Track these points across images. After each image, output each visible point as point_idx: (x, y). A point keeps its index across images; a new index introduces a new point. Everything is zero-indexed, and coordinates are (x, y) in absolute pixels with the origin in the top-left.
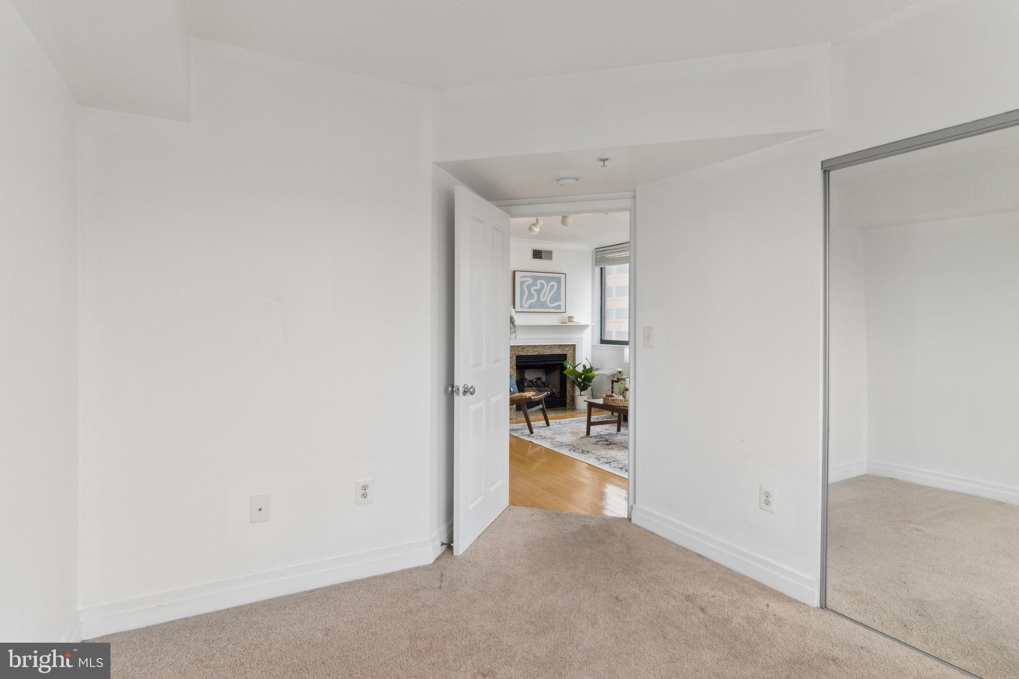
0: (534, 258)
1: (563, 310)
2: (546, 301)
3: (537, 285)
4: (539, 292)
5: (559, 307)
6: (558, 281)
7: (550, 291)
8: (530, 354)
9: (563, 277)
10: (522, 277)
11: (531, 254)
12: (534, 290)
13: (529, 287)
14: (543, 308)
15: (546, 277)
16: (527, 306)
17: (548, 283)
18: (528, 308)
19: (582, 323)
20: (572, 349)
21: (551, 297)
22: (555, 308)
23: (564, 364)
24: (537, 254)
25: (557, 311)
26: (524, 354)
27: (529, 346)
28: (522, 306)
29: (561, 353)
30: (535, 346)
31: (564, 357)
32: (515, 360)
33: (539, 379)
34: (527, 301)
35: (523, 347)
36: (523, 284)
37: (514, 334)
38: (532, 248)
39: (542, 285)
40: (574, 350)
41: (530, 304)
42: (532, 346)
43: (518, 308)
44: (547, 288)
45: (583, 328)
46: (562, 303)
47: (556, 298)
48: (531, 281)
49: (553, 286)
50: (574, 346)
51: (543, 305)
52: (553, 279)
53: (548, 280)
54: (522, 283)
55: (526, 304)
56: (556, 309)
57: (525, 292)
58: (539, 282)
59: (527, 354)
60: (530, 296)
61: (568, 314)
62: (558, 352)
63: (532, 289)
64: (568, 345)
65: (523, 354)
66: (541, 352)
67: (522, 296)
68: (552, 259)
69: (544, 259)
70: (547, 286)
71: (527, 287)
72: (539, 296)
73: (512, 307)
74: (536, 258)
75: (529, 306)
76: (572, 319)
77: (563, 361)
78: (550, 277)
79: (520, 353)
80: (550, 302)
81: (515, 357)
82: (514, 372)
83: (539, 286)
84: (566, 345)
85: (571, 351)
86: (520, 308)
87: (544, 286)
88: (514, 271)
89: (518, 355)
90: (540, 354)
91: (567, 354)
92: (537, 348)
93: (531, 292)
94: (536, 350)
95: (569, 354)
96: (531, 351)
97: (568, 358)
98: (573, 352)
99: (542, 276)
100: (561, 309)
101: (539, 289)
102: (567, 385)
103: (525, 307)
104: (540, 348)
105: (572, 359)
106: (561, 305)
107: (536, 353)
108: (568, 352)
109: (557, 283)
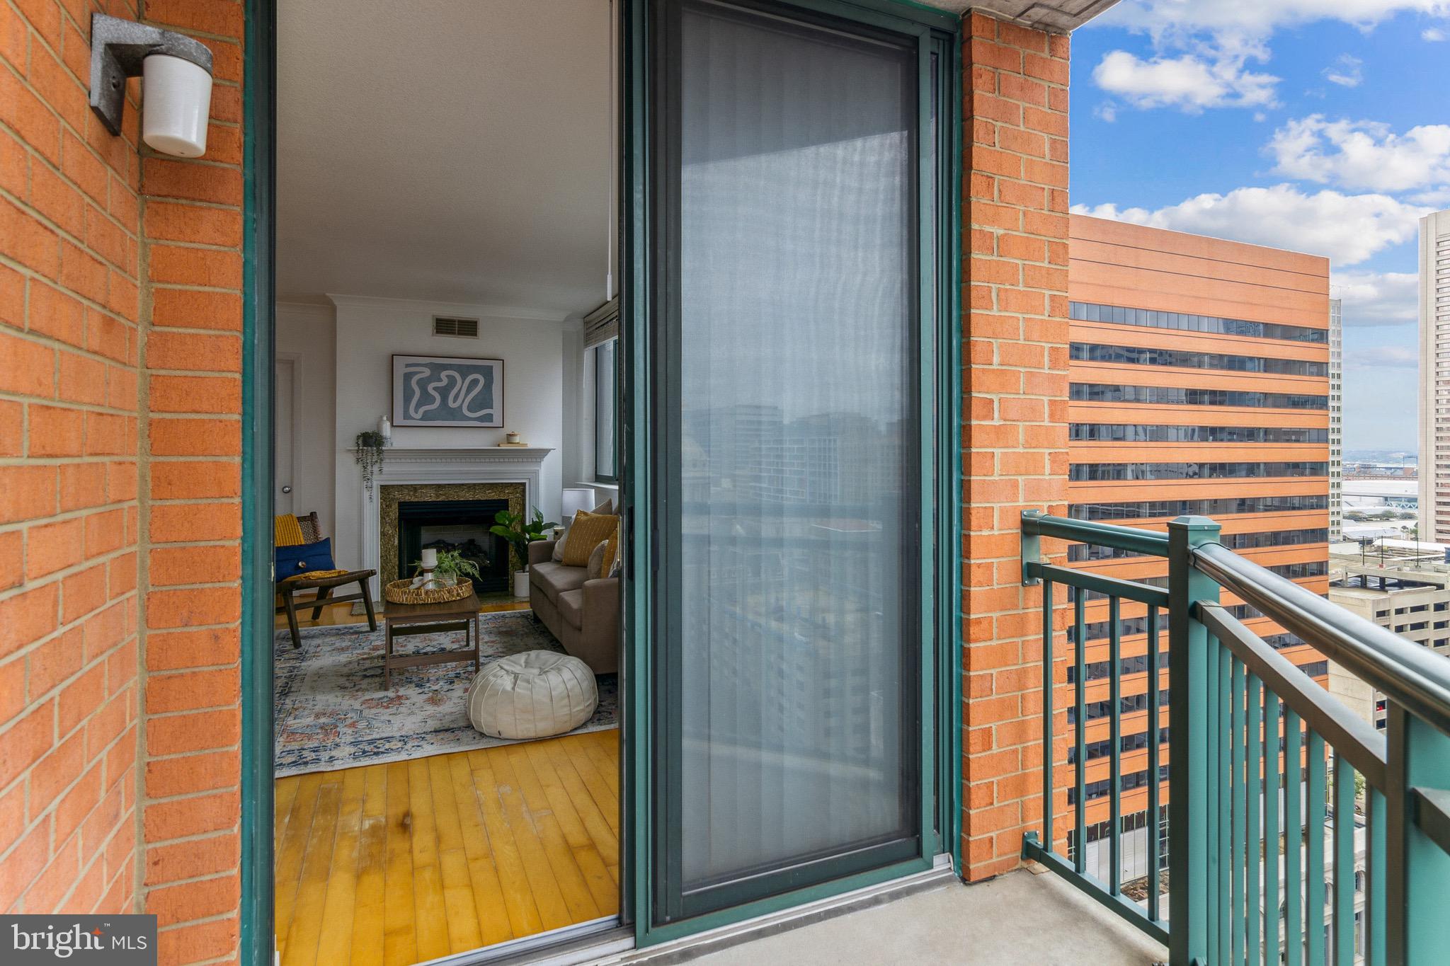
0: (436, 332)
1: (497, 421)
2: (460, 407)
3: (440, 380)
4: (444, 392)
5: (489, 418)
6: (488, 373)
7: (469, 391)
8: (426, 499)
9: (497, 366)
10: (407, 366)
11: (430, 326)
12: (435, 389)
13: (423, 384)
14: (454, 420)
15: (460, 365)
16: (419, 415)
17: (464, 377)
18: (421, 419)
19: (532, 444)
20: (519, 491)
21: (472, 399)
22: (480, 419)
23: (495, 517)
24: (444, 326)
25: (484, 425)
26: (416, 500)
27: (426, 485)
28: (407, 416)
29: (496, 498)
30: (439, 486)
31: (504, 504)
32: (395, 511)
33: (472, 542)
34: (418, 406)
35: (415, 488)
36: (411, 378)
37: (378, 465)
38: (433, 316)
40: (524, 491)
41: (426, 412)
42: (433, 485)
43: (399, 420)
44: (461, 385)
45: (540, 454)
46: (496, 411)
47: (484, 401)
48: (427, 372)
49: (475, 382)
50: (524, 484)
51: (454, 414)
52: (476, 369)
53: (464, 371)
54: (407, 377)
55: (416, 413)
56: (482, 421)
57: (414, 392)
58: (444, 374)
59: (422, 500)
60: (426, 398)
61: (507, 430)
62: (493, 496)
63: (430, 388)
64: (512, 484)
65: (413, 499)
66: (453, 496)
67: (407, 399)
68: (476, 335)
69: (459, 334)
70: (463, 382)
71: (418, 382)
72: (444, 399)
73: (385, 418)
74: (442, 333)
75: (423, 416)
76: (517, 439)
77: (498, 511)
78: (468, 366)
79: (407, 498)
80: (470, 409)
81: (397, 505)
82: (393, 532)
83: (445, 382)
84: (506, 484)
85: (517, 495)
86: (404, 419)
87: (455, 381)
88: (393, 355)
89: (402, 501)
90: (451, 499)
91: (508, 500)
92: (443, 490)
93: (427, 393)
94: (441, 492)
95: (511, 500)
96: (431, 494)
97: (509, 505)
98: (520, 496)
99: (450, 364)
100: (491, 421)
101: (445, 386)
102: (509, 552)
103: (413, 419)
104: (449, 489)
105: (518, 507)
106: (491, 415)
107: (441, 498)
108: (509, 497)
109: (484, 376)
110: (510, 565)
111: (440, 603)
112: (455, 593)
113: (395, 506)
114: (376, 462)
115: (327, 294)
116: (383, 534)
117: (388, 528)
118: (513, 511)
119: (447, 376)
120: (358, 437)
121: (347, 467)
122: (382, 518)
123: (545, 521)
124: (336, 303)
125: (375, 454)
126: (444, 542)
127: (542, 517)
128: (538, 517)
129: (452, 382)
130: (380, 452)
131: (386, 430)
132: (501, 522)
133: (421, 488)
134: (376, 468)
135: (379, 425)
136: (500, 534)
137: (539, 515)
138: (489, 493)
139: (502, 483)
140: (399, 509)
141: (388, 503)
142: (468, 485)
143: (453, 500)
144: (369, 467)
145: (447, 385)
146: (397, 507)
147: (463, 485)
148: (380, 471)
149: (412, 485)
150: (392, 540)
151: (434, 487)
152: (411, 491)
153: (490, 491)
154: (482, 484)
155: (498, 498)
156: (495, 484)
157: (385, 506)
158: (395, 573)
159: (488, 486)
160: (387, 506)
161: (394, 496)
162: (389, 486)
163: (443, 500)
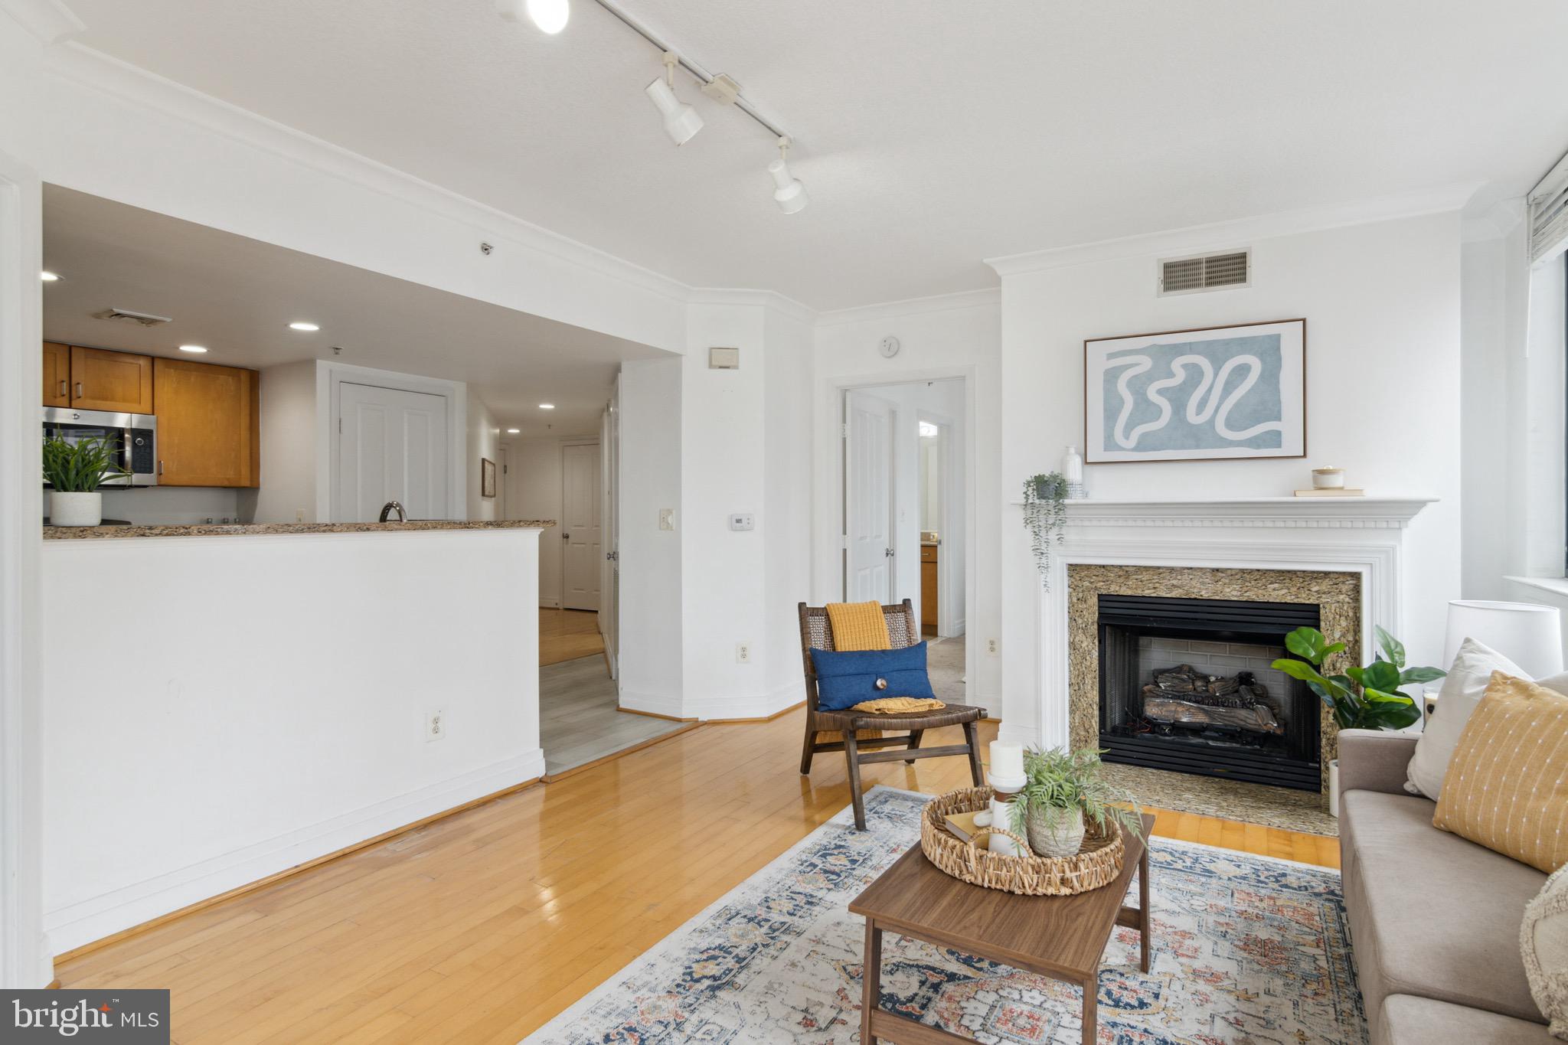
0: (1166, 289)
1: (1292, 446)
2: (1211, 422)
3: (1171, 375)
4: (1178, 398)
5: (1274, 438)
6: (1270, 351)
7: (1229, 387)
8: (1147, 593)
9: (1290, 335)
10: (1111, 356)
11: (1154, 278)
12: (1160, 392)
13: (1138, 386)
14: (1198, 447)
15: (1209, 343)
16: (1132, 442)
17: (1218, 364)
18: (1136, 449)
19: (1375, 491)
20: (1344, 588)
21: (1237, 405)
22: (1254, 442)
23: (1288, 640)
24: (1180, 276)
25: (1266, 452)
26: (1129, 593)
27: (1147, 568)
28: (1110, 444)
29: (1289, 599)
31: (1310, 615)
32: (1096, 608)
33: (1245, 677)
34: (1130, 426)
35: (1129, 572)
36: (1119, 377)
38: (1159, 260)
39: (1194, 371)
40: (1357, 590)
41: (1144, 436)
42: (1159, 568)
43: (1096, 452)
44: (1213, 379)
45: (1402, 510)
46: (1289, 426)
47: (1261, 408)
48: (1146, 363)
49: (1242, 371)
50: (1356, 576)
51: (1199, 436)
52: (1244, 345)
53: (1218, 353)
54: (1111, 376)
55: (1127, 438)
56: (1258, 447)
57: (1122, 402)
58: (1177, 364)
59: (1139, 593)
60: (1145, 410)
61: (1317, 460)
62: (1281, 594)
63: (1152, 394)
64: (1327, 574)
65: (1125, 591)
66: (1199, 592)
67: (1111, 414)
68: (1244, 280)
69: (1208, 284)
70: (1216, 375)
71: (1130, 384)
72: (1179, 407)
73: (1072, 450)
74: (1175, 288)
75: (1139, 443)
76: (1337, 481)
77: (1294, 627)
78: (1227, 342)
79: (1114, 589)
80: (1230, 425)
81: (1095, 600)
82: (1091, 646)
83: (1180, 376)
84: (1313, 572)
85: (1342, 597)
86: (1105, 450)
87: (1201, 374)
88: (1086, 342)
89: (1104, 592)
90: (1193, 596)
91: (1318, 605)
92: (1179, 577)
93: (1147, 401)
94: (1175, 582)
95: (1327, 606)
96: (1157, 585)
97: (1322, 618)
98: (1347, 600)
99: (1190, 343)
100: (1279, 446)
101: (1180, 385)
102: (1323, 715)
103: (1122, 449)
104: (1191, 577)
105: (1344, 623)
106: (1279, 433)
107: (1175, 594)
108: (1324, 600)
109: (1261, 356)
110: (1324, 742)
111: (1011, 893)
112: (1056, 876)
113: (1094, 601)
114: (1054, 524)
115: (985, 261)
116: (1073, 646)
117: (1080, 637)
118: (1333, 631)
119: (1185, 366)
120: (1028, 484)
121: (1015, 533)
122: (1072, 620)
123: (1412, 661)
124: (1000, 272)
125: (1052, 512)
126: (1191, 669)
127: (1402, 653)
128: (1391, 654)
129: (1195, 375)
130: (1060, 508)
131: (1074, 472)
132: (1299, 652)
133: (1136, 573)
134: (1053, 535)
135: (1063, 463)
136: (1299, 676)
137: (1393, 648)
138: (1274, 590)
139: (1304, 572)
140: (1099, 607)
141: (1081, 595)
142: (1229, 572)
143: (1197, 597)
144: (1043, 533)
145: (1184, 382)
146: (1097, 604)
147: (1217, 570)
148: (1058, 539)
149: (1121, 566)
150: (1088, 658)
151: (1161, 570)
152: (1120, 576)
153: (1276, 585)
154: (1258, 570)
155: (1296, 601)
156: (1289, 572)
157: (1075, 600)
158: (1093, 717)
159: (1273, 575)
160: (1078, 600)
161: (1091, 583)
162: (1081, 565)
163: (1178, 596)
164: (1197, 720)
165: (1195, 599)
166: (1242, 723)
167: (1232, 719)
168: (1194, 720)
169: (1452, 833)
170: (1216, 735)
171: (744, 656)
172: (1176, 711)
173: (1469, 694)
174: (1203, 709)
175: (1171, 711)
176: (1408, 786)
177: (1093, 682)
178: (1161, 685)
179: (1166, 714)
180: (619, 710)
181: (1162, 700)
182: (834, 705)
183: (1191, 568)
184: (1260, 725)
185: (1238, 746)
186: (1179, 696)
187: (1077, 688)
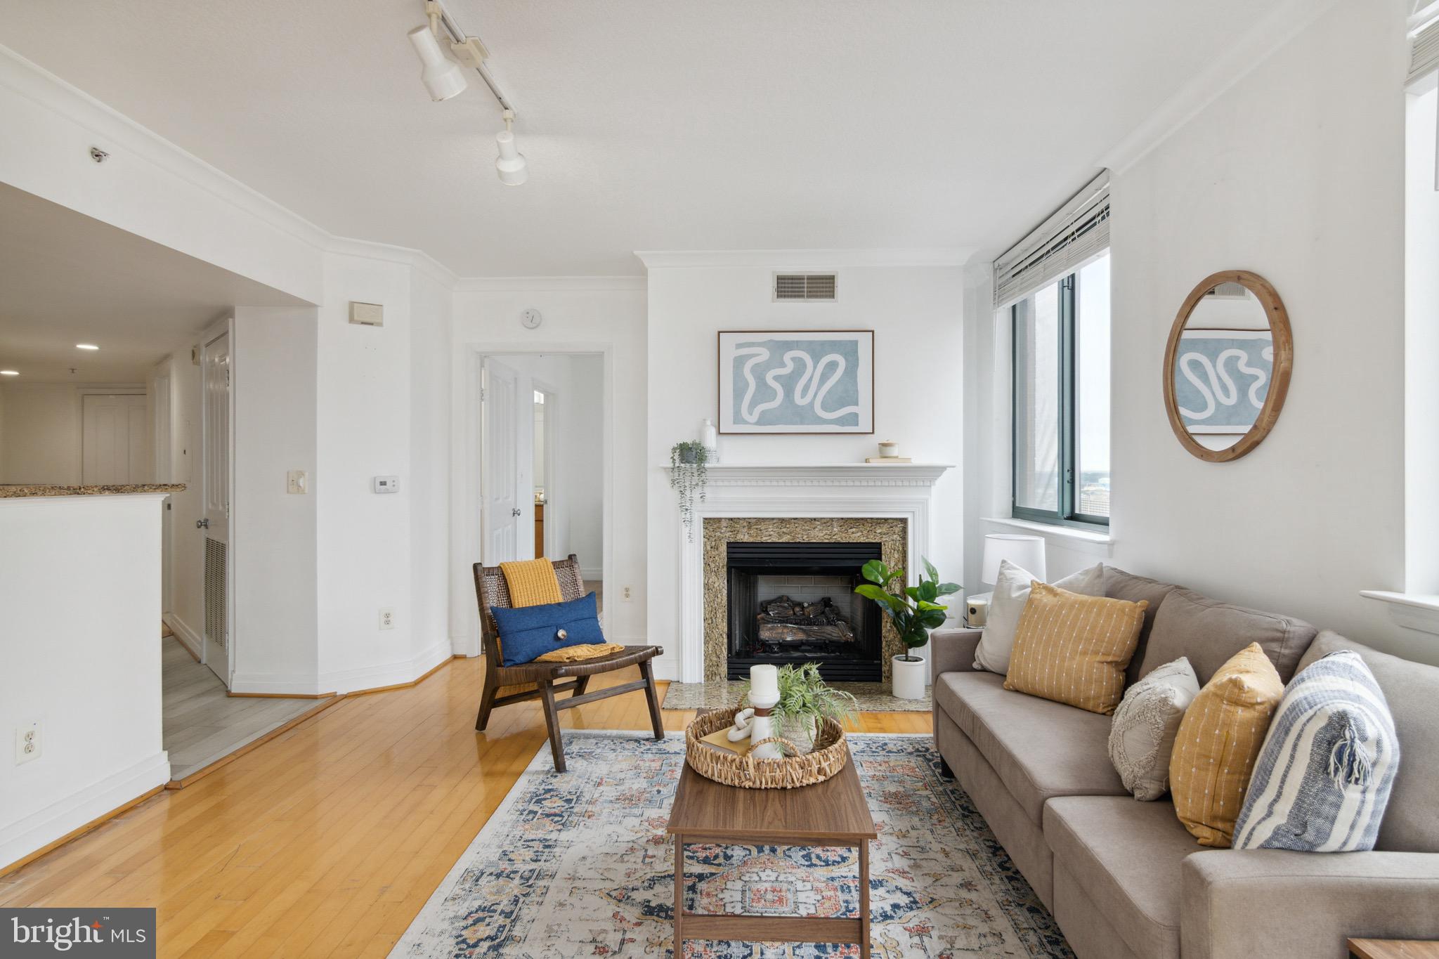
0: (778, 296)
1: (865, 426)
2: (812, 404)
3: (783, 365)
4: (789, 383)
5: (853, 419)
6: (851, 352)
7: (824, 378)
8: (764, 539)
9: (864, 341)
10: (739, 346)
11: (770, 287)
12: (776, 378)
13: (759, 373)
14: (802, 423)
15: (811, 343)
16: (755, 418)
17: (816, 359)
18: (757, 423)
19: (919, 458)
20: (897, 530)
21: (829, 392)
22: (840, 421)
23: (863, 570)
24: (789, 287)
25: (848, 429)
26: (751, 540)
27: (764, 520)
28: (738, 419)
29: (862, 540)
30: (782, 520)
31: (874, 551)
32: (725, 554)
33: (826, 602)
34: (753, 405)
35: (751, 523)
36: (744, 364)
38: (774, 272)
39: (800, 365)
40: (905, 531)
41: (763, 413)
42: (773, 519)
43: (727, 424)
44: (813, 371)
45: (932, 472)
46: (863, 410)
47: (845, 395)
48: (764, 355)
49: (832, 366)
50: (904, 521)
51: (803, 415)
52: (834, 346)
53: (817, 351)
54: (739, 362)
55: (751, 414)
56: (843, 425)
57: (747, 385)
58: (788, 357)
59: (758, 540)
60: (764, 392)
61: (881, 436)
62: (857, 536)
63: (769, 378)
64: (886, 520)
65: (748, 539)
66: (802, 537)
67: (739, 394)
68: (833, 296)
69: (809, 297)
70: (815, 367)
71: (753, 370)
72: (789, 392)
73: (709, 423)
74: (785, 296)
75: (759, 419)
76: (894, 451)
77: (867, 560)
78: (823, 343)
79: (739, 537)
80: (825, 407)
81: (725, 547)
82: (721, 583)
83: (789, 368)
84: (878, 519)
85: (895, 536)
86: (734, 423)
87: (805, 366)
88: (719, 332)
89: (732, 540)
90: (798, 541)
91: (881, 543)
92: (788, 526)
93: (765, 384)
94: (784, 530)
95: (886, 544)
96: (772, 533)
97: (883, 552)
98: (898, 538)
99: (797, 341)
100: (857, 425)
101: (790, 374)
102: (883, 624)
103: (746, 423)
104: (796, 525)
105: (896, 556)
106: (856, 415)
107: (785, 539)
108: (884, 539)
109: (846, 356)
110: (884, 643)
113: (724, 548)
114: (697, 485)
115: (636, 252)
116: (707, 587)
117: (713, 578)
118: (889, 561)
119: (793, 359)
120: (674, 449)
121: (660, 492)
122: (707, 564)
123: (942, 580)
124: (646, 264)
125: (696, 474)
126: (788, 599)
127: (936, 575)
128: (931, 574)
129: (800, 366)
130: (702, 471)
131: (710, 440)
132: (872, 578)
133: (756, 523)
134: (696, 495)
135: (701, 432)
136: (871, 597)
137: (932, 572)
138: (853, 533)
139: (872, 519)
140: (728, 553)
141: (713, 543)
142: (823, 521)
143: (801, 541)
144: (688, 493)
145: (793, 372)
146: (726, 550)
147: (815, 519)
148: (701, 497)
149: (745, 519)
150: (719, 596)
151: (775, 521)
152: (744, 527)
153: (854, 530)
154: (842, 519)
155: (867, 541)
156: (862, 519)
157: (709, 548)
158: (722, 645)
159: (852, 522)
160: (712, 548)
161: (721, 533)
162: (714, 519)
163: (787, 541)
164: (798, 638)
165: (800, 542)
166: (829, 637)
167: (822, 634)
168: (795, 639)
169: (1017, 691)
170: (810, 648)
171: (387, 622)
172: (782, 633)
173: (1016, 597)
174: (802, 629)
175: (779, 633)
176: (975, 665)
177: (723, 616)
178: (771, 613)
179: (776, 635)
180: (229, 695)
181: (772, 625)
182: (520, 658)
183: (796, 519)
184: (840, 637)
185: (826, 654)
186: (784, 620)
187: (710, 622)
